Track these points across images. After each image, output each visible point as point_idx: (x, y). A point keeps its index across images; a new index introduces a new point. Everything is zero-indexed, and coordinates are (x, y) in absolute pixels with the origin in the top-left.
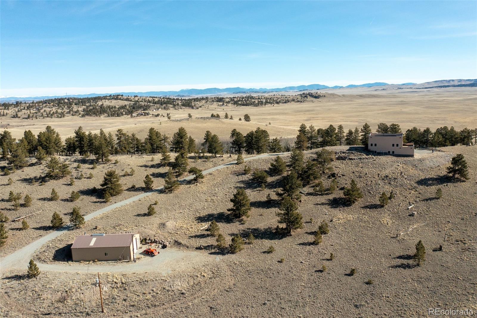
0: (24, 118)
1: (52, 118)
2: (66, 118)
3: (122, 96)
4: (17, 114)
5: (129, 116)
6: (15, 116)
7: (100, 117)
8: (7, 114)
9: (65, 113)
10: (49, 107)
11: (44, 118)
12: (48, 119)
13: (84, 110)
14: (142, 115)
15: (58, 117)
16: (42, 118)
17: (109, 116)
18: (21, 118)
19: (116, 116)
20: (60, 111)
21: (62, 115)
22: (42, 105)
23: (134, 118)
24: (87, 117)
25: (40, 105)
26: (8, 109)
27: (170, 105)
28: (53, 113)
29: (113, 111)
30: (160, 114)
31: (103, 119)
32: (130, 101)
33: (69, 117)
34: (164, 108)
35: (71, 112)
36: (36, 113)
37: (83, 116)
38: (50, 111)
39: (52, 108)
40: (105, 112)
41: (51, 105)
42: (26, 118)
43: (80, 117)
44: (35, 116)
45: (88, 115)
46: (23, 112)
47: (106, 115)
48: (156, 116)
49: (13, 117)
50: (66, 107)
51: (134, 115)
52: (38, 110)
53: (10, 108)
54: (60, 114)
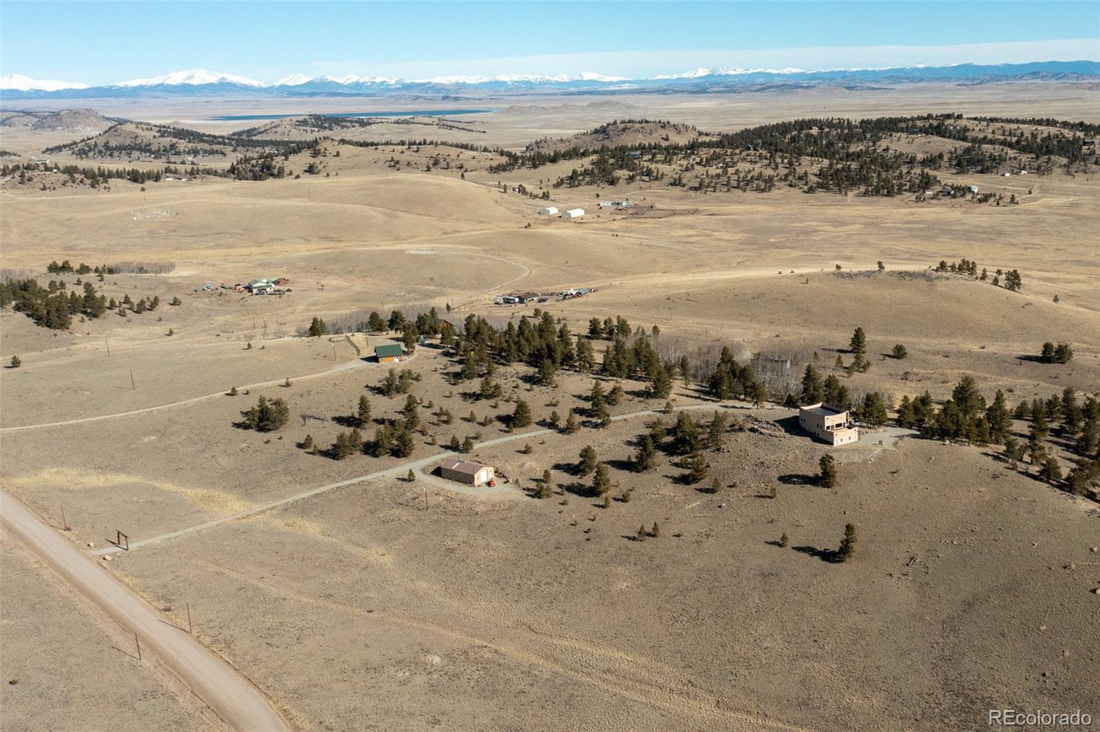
0: (691, 189)
1: (745, 191)
2: (775, 193)
3: (959, 117)
4: (680, 179)
5: (914, 197)
6: (678, 182)
7: (846, 194)
8: (663, 174)
9: (776, 179)
10: (751, 161)
11: (728, 191)
12: (738, 192)
13: (821, 174)
14: (949, 193)
15: (758, 189)
16: (725, 189)
17: (866, 194)
18: (687, 187)
19: (883, 196)
20: (769, 172)
21: (768, 184)
23: (923, 204)
24: (820, 194)
25: (735, 154)
26: (669, 162)
27: (1061, 159)
28: (752, 178)
29: (884, 180)
30: (995, 195)
31: (848, 202)
32: (964, 139)
33: (780, 191)
34: (1038, 169)
35: (791, 178)
36: (718, 176)
37: (811, 190)
38: (749, 172)
39: (756, 163)
40: (865, 180)
41: (758, 154)
42: (695, 189)
43: (805, 192)
44: (713, 184)
45: (821, 186)
46: (694, 173)
47: (863, 188)
48: (980, 201)
49: (672, 184)
50: (786, 161)
51: (929, 193)
52: (725, 169)
53: (675, 157)
54: (765, 181)
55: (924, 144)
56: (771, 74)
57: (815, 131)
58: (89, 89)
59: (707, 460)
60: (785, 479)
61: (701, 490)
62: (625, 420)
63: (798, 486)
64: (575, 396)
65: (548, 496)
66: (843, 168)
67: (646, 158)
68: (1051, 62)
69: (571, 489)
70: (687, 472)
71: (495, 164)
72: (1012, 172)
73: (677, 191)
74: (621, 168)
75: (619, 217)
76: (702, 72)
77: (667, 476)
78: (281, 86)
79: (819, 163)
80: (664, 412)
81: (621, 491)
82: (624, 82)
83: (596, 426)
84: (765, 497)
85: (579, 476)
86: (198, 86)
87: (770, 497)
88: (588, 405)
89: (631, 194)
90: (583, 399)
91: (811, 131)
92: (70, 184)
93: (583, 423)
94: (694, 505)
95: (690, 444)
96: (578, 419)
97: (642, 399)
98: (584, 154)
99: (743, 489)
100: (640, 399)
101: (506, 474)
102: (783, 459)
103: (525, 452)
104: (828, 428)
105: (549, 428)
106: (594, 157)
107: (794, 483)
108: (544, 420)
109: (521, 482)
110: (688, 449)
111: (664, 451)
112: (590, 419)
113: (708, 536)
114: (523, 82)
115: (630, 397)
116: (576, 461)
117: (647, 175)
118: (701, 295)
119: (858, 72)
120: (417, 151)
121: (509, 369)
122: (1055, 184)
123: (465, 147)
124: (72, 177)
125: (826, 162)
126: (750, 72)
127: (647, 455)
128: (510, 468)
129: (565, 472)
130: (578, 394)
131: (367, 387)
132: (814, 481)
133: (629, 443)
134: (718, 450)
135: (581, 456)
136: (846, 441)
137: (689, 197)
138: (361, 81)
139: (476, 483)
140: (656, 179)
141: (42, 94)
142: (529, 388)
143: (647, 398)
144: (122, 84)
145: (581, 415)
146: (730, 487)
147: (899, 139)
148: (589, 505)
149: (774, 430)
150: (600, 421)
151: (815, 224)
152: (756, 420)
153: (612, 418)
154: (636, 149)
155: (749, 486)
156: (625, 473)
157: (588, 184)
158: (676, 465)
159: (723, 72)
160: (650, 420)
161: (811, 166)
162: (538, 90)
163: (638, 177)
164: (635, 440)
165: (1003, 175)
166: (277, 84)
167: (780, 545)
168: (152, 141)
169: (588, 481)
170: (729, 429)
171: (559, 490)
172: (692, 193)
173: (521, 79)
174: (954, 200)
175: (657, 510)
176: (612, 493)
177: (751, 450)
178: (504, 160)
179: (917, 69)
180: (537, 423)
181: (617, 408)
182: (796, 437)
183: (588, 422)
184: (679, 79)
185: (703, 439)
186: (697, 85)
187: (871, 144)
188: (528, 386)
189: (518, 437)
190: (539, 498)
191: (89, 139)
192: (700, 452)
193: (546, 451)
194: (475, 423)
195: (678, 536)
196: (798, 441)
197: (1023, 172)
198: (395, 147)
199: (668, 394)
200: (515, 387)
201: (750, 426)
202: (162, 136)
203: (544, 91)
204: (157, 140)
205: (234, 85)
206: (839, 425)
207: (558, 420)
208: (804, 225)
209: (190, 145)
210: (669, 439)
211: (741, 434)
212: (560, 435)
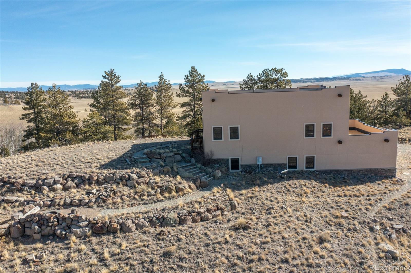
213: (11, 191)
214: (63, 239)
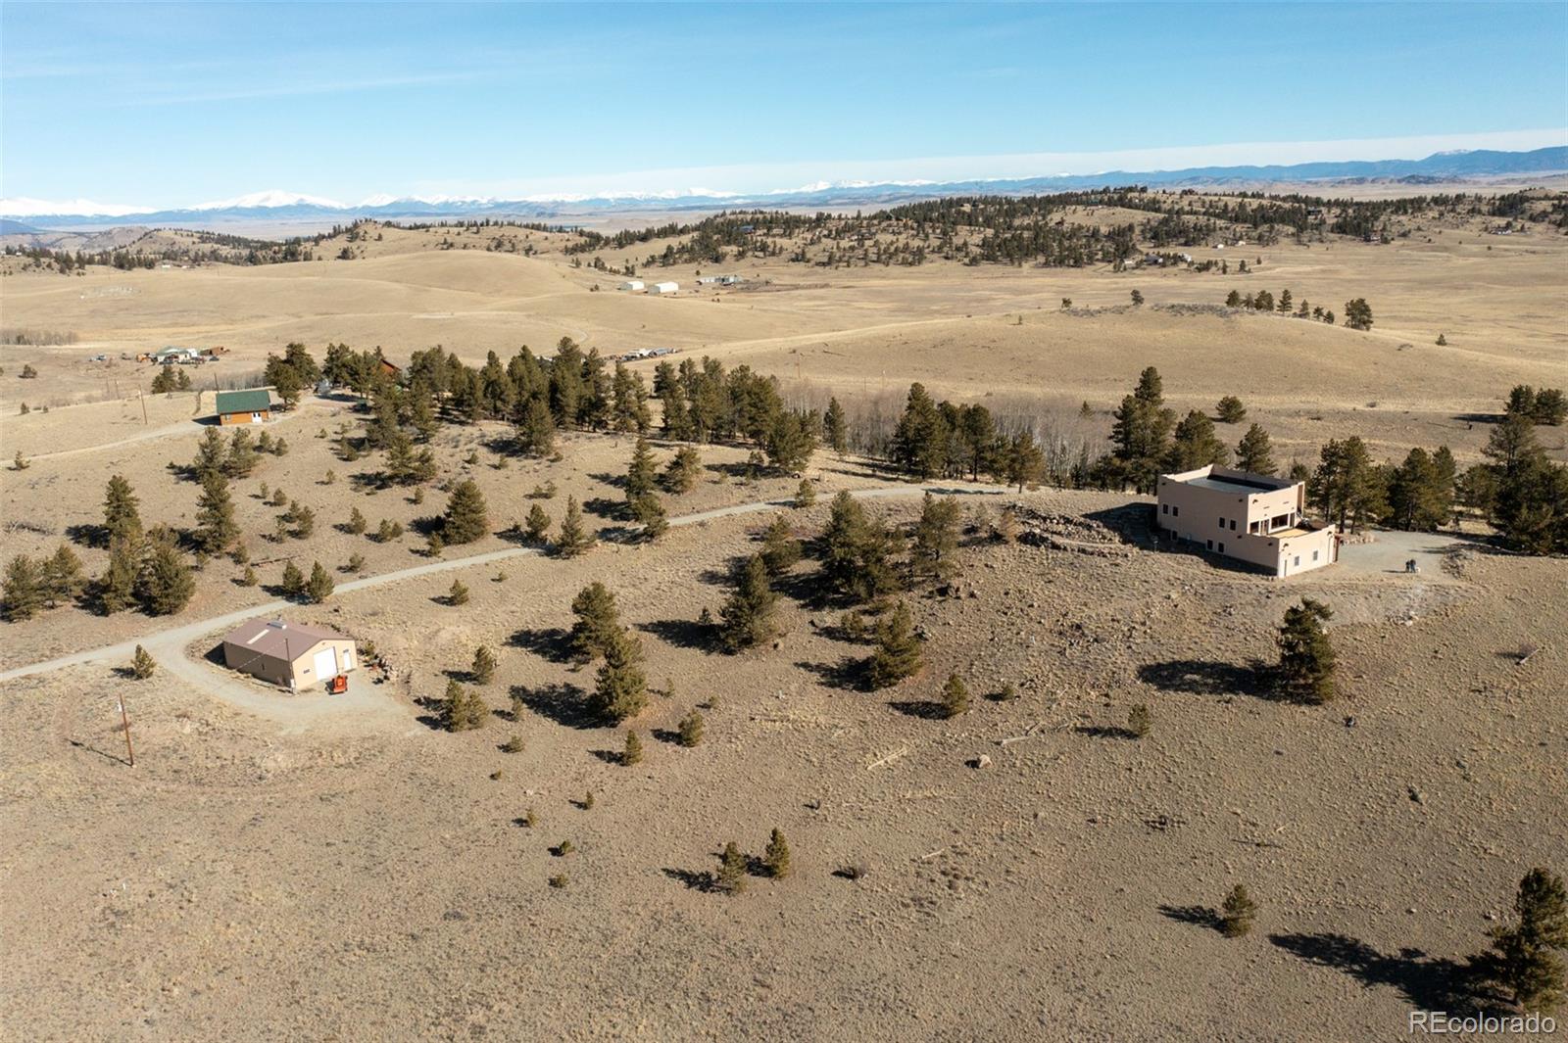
0: (817, 264)
1: (887, 265)
2: (926, 266)
3: (1144, 190)
4: (804, 253)
5: (1111, 267)
6: (800, 257)
7: (1020, 265)
8: (781, 249)
9: (927, 251)
10: (893, 232)
11: (866, 265)
12: (878, 267)
13: (985, 243)
14: (1156, 262)
15: (905, 263)
16: (862, 263)
17: (1046, 264)
18: (813, 262)
19: (1069, 266)
20: (916, 243)
21: (916, 257)
22: (880, 223)
23: (1125, 274)
24: (985, 266)
25: (873, 225)
26: (790, 236)
27: (1286, 228)
28: (896, 249)
29: (1067, 249)
30: (1216, 263)
31: (1025, 274)
32: (1157, 210)
33: (933, 265)
34: (1260, 238)
35: (945, 249)
36: (852, 248)
37: (974, 262)
38: (892, 243)
39: (900, 233)
40: (1043, 249)
41: (901, 224)
42: (824, 264)
43: (965, 264)
44: (846, 259)
45: (990, 257)
46: (822, 246)
47: (1041, 259)
48: (1199, 270)
49: (793, 260)
50: (938, 231)
51: (1128, 262)
52: (861, 240)
53: (797, 231)
54: (913, 254)
55: (1107, 216)
56: (898, 186)
57: (967, 208)
58: (157, 214)
59: (915, 620)
60: (1164, 675)
61: (906, 708)
62: (702, 524)
63: (1208, 699)
64: (594, 477)
65: (474, 722)
66: (1013, 236)
67: (759, 232)
68: (1212, 168)
69: (543, 702)
70: (861, 653)
71: (570, 245)
72: (1226, 244)
73: (800, 267)
74: (728, 243)
75: (725, 292)
76: (823, 186)
77: (806, 665)
78: (363, 207)
79: (980, 232)
80: (794, 505)
81: (680, 708)
82: (737, 198)
83: (634, 539)
84: (1110, 732)
85: (571, 665)
86: (275, 208)
87: (1129, 735)
88: (618, 495)
89: (739, 271)
90: (611, 483)
91: (963, 209)
92: (34, 268)
93: (605, 534)
94: (892, 757)
95: (866, 576)
96: (592, 523)
97: (743, 479)
98: (683, 231)
99: (1034, 706)
100: (738, 479)
101: (388, 659)
102: (1139, 617)
103: (451, 602)
104: (1255, 526)
105: (526, 545)
106: (696, 234)
107: (1192, 687)
108: (516, 528)
109: (416, 680)
110: (862, 590)
111: (796, 597)
112: (620, 524)
113: (952, 877)
114: (626, 199)
115: (716, 475)
116: (567, 622)
117: (761, 250)
118: (847, 345)
119: (994, 182)
120: (478, 232)
121: (468, 429)
122: (1286, 254)
123: (537, 227)
124: (37, 260)
125: (990, 232)
126: (876, 184)
127: (752, 607)
128: (400, 642)
129: (536, 652)
130: (602, 472)
131: (172, 466)
132: (1254, 681)
133: (711, 578)
134: (943, 592)
135: (576, 610)
136: (1307, 564)
137: (816, 273)
138: (450, 201)
139: (299, 682)
140: (773, 254)
141: (107, 219)
142: (497, 463)
143: (755, 477)
144: (192, 208)
145: (603, 515)
146: (995, 698)
147: (1074, 211)
148: (582, 755)
149: (1090, 537)
150: (641, 527)
151: (987, 293)
152: (1032, 514)
153: (672, 522)
154: (748, 224)
155: (1052, 697)
156: (695, 653)
157: (686, 261)
158: (830, 633)
159: (846, 186)
160: (761, 524)
161: (971, 237)
162: (643, 207)
163: (750, 253)
164: (724, 570)
165: (1216, 247)
166: (360, 205)
167: (1224, 927)
168: (191, 247)
169: (586, 679)
170: (962, 538)
171: (508, 705)
172: (820, 269)
173: (624, 196)
174: (1164, 270)
175: (780, 775)
176: (653, 713)
177: (1038, 592)
178: (582, 240)
179: (1061, 178)
180: (501, 535)
181: (686, 500)
182: (1156, 555)
183: (616, 530)
184: (797, 193)
185: (896, 566)
186: (818, 199)
187: (1040, 218)
188: (496, 459)
189: (448, 566)
190: (449, 729)
191: (121, 247)
192: (892, 599)
193: (503, 598)
194: (362, 537)
195: (851, 874)
196: (1164, 564)
197: (1241, 243)
198: (451, 229)
199: (803, 468)
200: (468, 462)
201: (1020, 529)
202: (203, 242)
203: (650, 207)
204: (196, 247)
205: (314, 207)
206: (1280, 521)
207: (544, 526)
208: (973, 294)
209: (233, 252)
210: (806, 567)
211: (999, 551)
212: (546, 559)
213: (1033, 518)
214: (1038, 546)
